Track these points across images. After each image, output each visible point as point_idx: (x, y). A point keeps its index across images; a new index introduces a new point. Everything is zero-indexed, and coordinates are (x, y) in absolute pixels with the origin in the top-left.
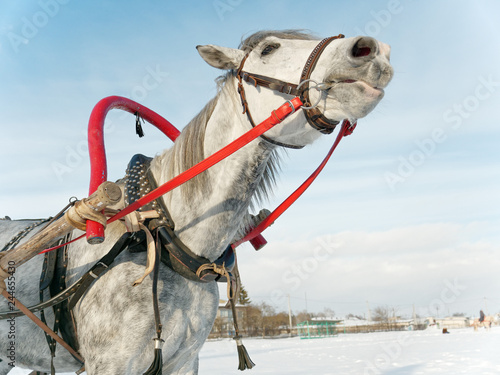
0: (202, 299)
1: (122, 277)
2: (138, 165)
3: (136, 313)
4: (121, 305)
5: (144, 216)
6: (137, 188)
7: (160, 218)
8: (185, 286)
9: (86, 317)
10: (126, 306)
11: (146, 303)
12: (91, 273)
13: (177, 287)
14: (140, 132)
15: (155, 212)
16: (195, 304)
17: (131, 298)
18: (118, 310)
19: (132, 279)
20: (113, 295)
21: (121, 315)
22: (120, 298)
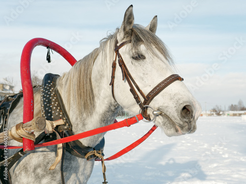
0: (85, 165)
1: (41, 158)
2: (49, 83)
3: (49, 180)
4: (40, 175)
5: (55, 124)
6: (50, 102)
7: (65, 125)
8: (77, 161)
9: (18, 178)
10: (43, 176)
11: (55, 175)
12: (20, 153)
13: (72, 162)
14: (49, 59)
15: (62, 120)
16: (81, 169)
17: (47, 172)
18: (38, 178)
19: (47, 160)
20: (35, 169)
21: (40, 181)
22: (39, 171)
